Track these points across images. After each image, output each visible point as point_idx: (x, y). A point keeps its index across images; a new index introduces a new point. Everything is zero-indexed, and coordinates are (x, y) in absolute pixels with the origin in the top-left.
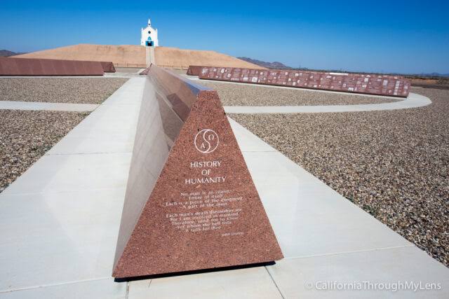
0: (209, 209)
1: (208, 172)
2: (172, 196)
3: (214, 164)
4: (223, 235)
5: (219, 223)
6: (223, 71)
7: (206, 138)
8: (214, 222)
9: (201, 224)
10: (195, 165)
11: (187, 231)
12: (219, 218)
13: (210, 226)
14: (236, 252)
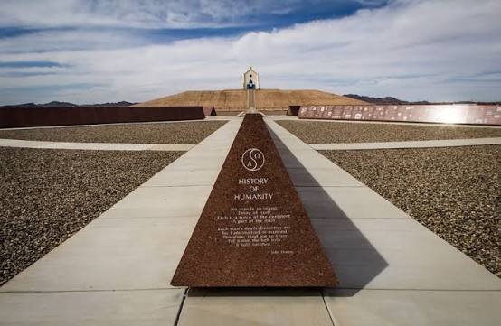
0: (258, 225)
1: (256, 189)
2: (223, 210)
3: (261, 181)
4: (273, 253)
5: (268, 240)
6: (323, 110)
7: (253, 156)
8: (264, 239)
9: (251, 239)
10: (243, 182)
11: (238, 245)
12: (267, 234)
13: (260, 242)
14: (286, 271)
